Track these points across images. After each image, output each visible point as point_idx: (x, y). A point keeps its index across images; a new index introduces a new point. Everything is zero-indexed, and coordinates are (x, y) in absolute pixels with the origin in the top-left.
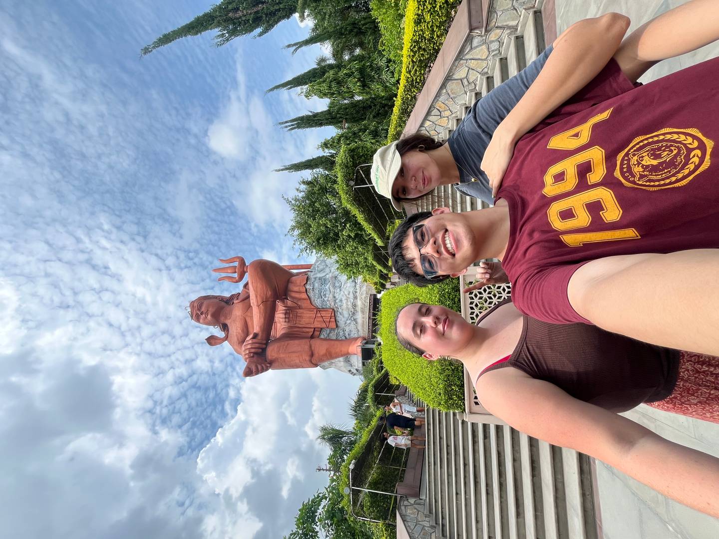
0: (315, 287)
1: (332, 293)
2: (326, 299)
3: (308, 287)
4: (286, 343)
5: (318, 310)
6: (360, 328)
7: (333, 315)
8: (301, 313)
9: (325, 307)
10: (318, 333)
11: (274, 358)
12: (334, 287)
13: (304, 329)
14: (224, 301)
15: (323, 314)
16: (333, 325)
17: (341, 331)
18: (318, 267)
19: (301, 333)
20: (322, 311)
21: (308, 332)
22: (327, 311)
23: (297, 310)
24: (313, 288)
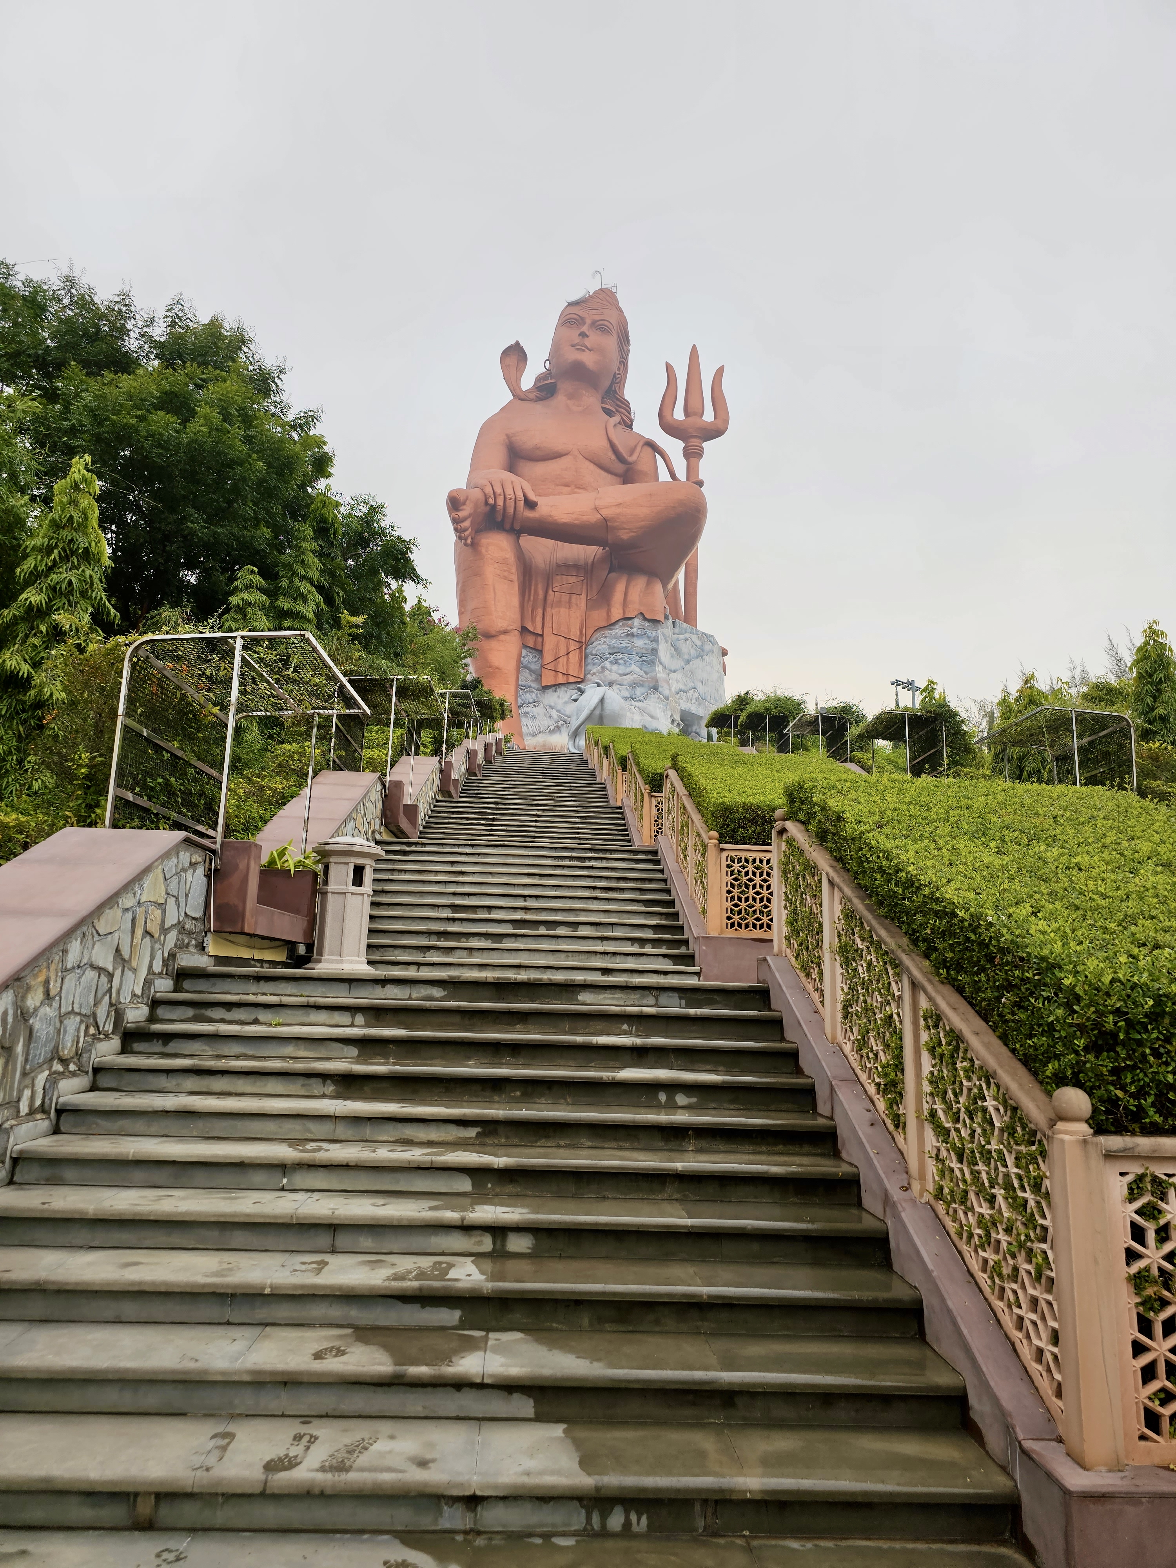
0: (635, 640)
1: (619, 678)
2: (607, 664)
3: (637, 622)
4: (515, 577)
5: (583, 645)
6: (540, 739)
7: (572, 679)
8: (577, 605)
9: (589, 661)
10: (531, 645)
11: (483, 550)
12: (634, 685)
13: (540, 611)
14: (612, 383)
15: (574, 657)
16: (548, 679)
17: (534, 695)
18: (686, 640)
19: (531, 603)
20: (581, 652)
21: (533, 620)
22: (580, 665)
23: (583, 596)
24: (632, 635)
